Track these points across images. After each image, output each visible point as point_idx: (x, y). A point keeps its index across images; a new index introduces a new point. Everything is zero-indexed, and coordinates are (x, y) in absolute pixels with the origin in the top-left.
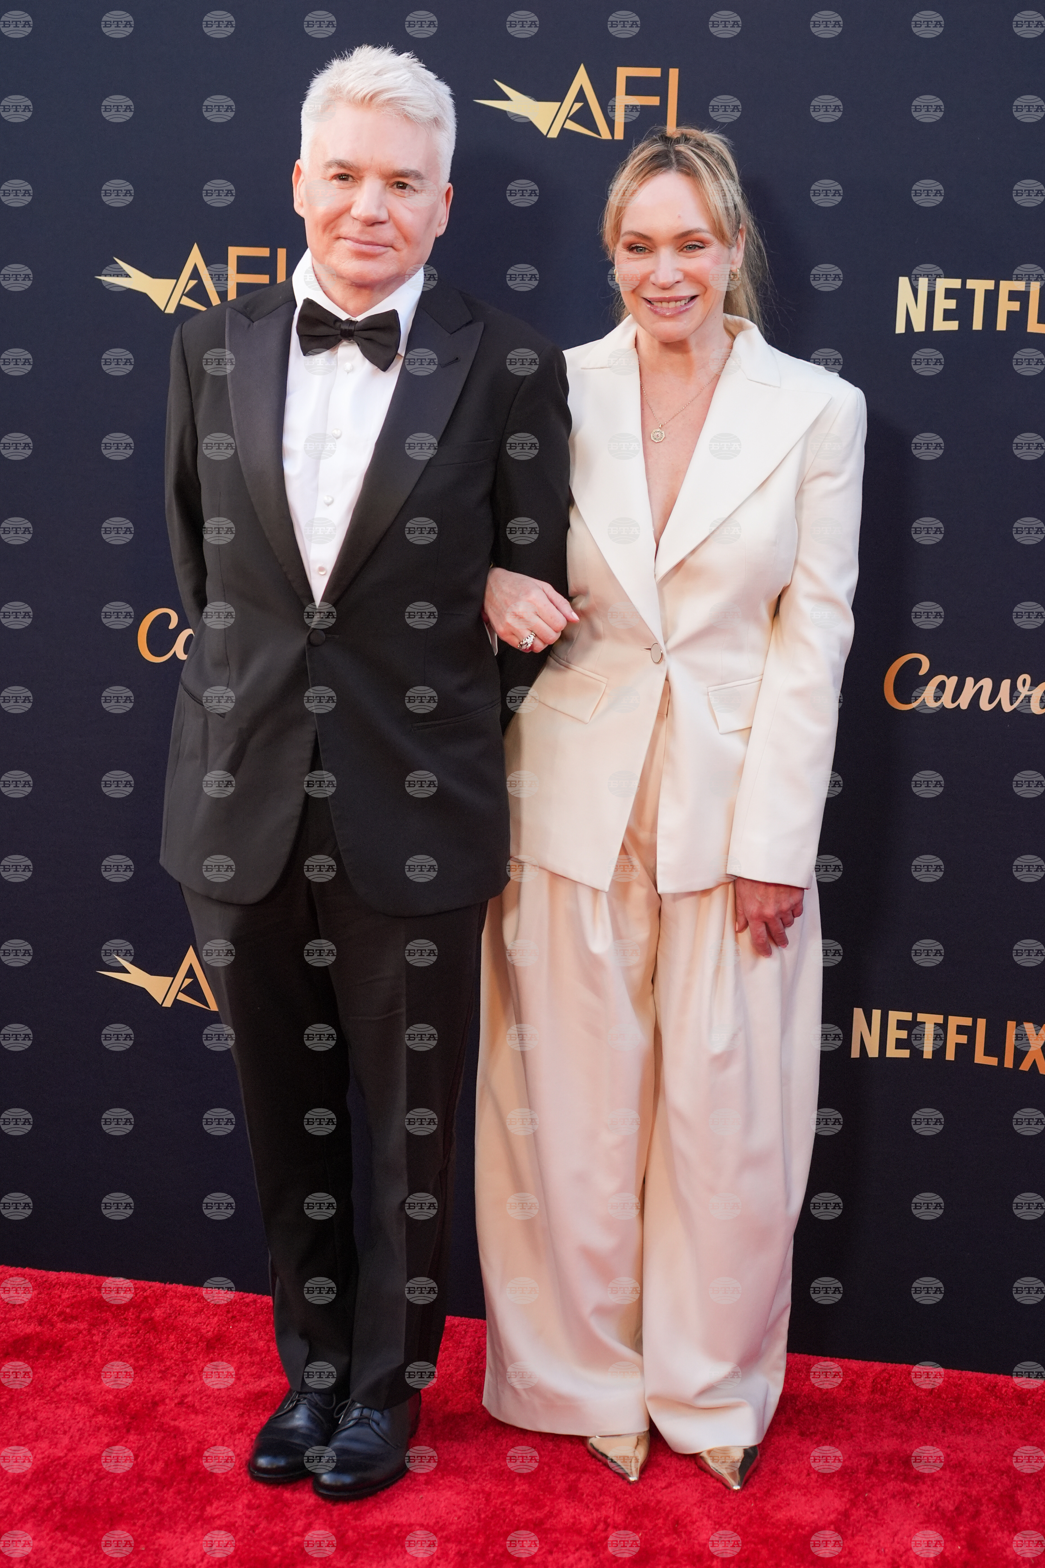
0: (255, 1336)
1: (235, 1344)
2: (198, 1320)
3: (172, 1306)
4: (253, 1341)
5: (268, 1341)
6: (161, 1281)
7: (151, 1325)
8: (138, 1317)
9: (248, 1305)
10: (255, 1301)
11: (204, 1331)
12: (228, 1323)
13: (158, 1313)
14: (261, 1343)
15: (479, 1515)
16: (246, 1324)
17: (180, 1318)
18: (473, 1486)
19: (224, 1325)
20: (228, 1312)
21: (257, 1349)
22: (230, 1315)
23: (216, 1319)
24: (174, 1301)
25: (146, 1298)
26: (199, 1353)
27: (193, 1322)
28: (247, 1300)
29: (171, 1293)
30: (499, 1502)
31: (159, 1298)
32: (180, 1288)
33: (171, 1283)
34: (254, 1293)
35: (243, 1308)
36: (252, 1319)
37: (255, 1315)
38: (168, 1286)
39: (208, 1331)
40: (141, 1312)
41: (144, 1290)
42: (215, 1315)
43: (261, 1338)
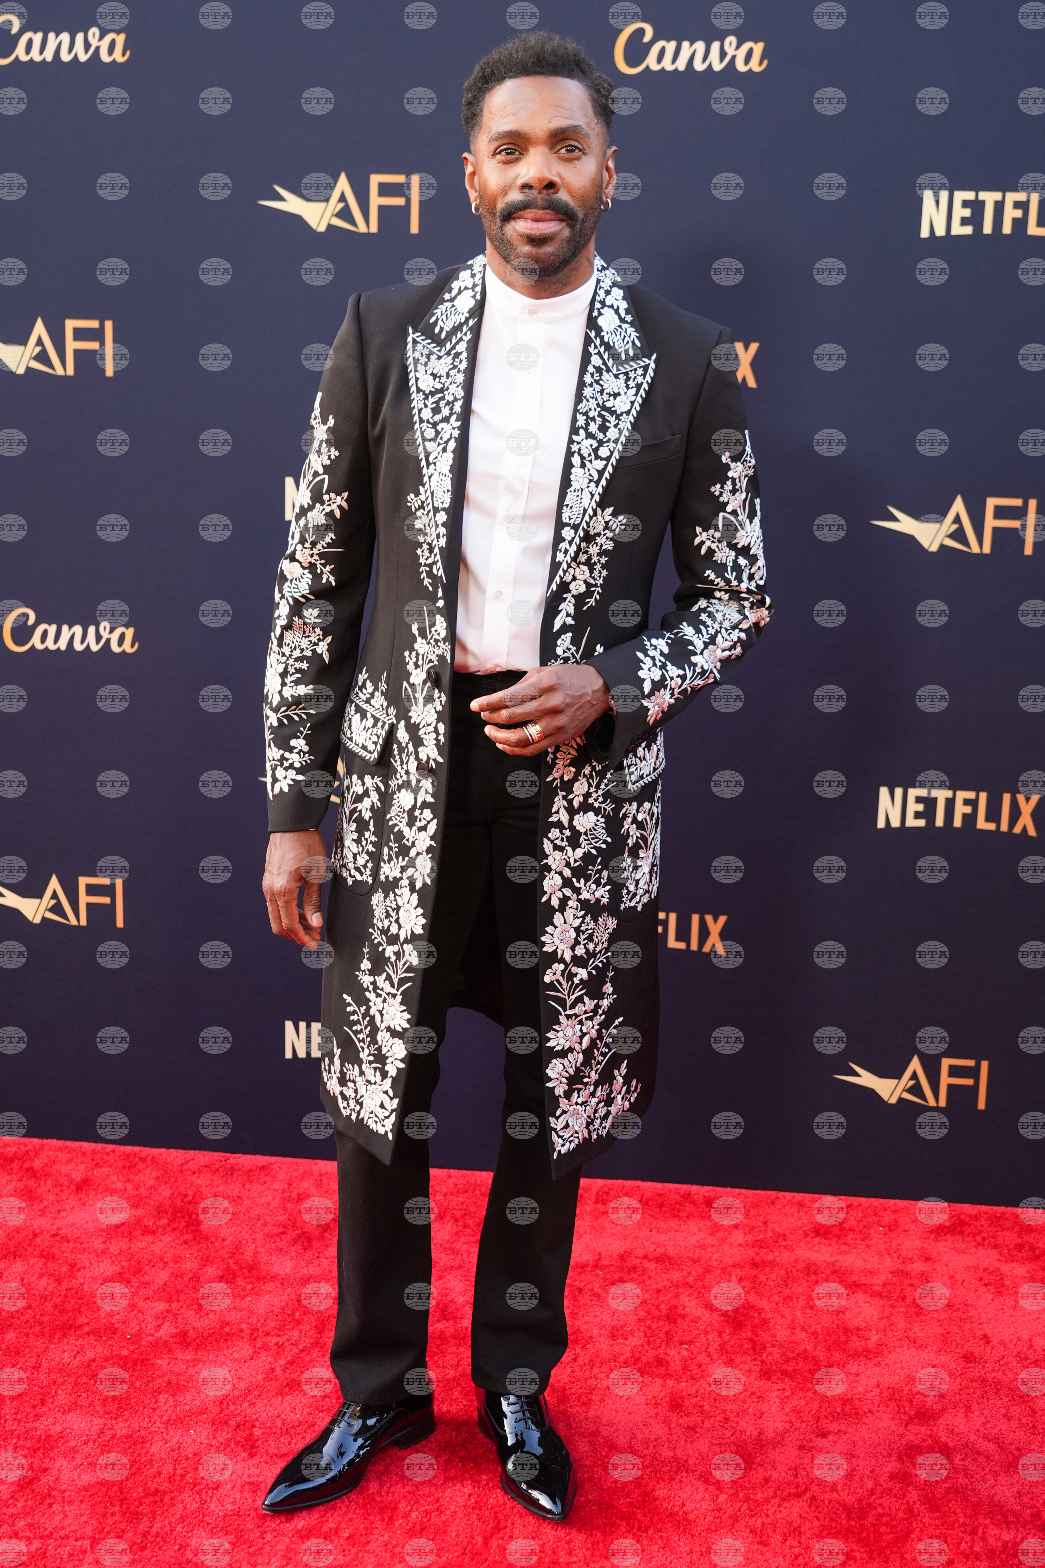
0: (114, 1178)
2: (69, 1167)
3: (48, 1157)
4: (113, 1183)
7: (32, 1173)
8: (22, 1167)
9: (108, 1154)
10: (114, 1151)
11: (73, 1176)
12: (93, 1169)
13: (37, 1164)
14: (120, 1184)
16: (107, 1169)
17: (55, 1166)
19: (89, 1171)
20: (93, 1160)
21: (116, 1189)
22: (94, 1163)
23: (83, 1166)
24: (50, 1153)
25: (27, 1152)
26: (70, 1194)
27: (65, 1169)
28: (108, 1150)
29: (47, 1147)
31: (38, 1152)
32: (54, 1142)
33: (47, 1138)
35: (105, 1157)
36: (111, 1166)
37: (115, 1161)
38: (45, 1141)
39: (77, 1177)
40: (24, 1163)
41: (26, 1145)
43: (119, 1180)
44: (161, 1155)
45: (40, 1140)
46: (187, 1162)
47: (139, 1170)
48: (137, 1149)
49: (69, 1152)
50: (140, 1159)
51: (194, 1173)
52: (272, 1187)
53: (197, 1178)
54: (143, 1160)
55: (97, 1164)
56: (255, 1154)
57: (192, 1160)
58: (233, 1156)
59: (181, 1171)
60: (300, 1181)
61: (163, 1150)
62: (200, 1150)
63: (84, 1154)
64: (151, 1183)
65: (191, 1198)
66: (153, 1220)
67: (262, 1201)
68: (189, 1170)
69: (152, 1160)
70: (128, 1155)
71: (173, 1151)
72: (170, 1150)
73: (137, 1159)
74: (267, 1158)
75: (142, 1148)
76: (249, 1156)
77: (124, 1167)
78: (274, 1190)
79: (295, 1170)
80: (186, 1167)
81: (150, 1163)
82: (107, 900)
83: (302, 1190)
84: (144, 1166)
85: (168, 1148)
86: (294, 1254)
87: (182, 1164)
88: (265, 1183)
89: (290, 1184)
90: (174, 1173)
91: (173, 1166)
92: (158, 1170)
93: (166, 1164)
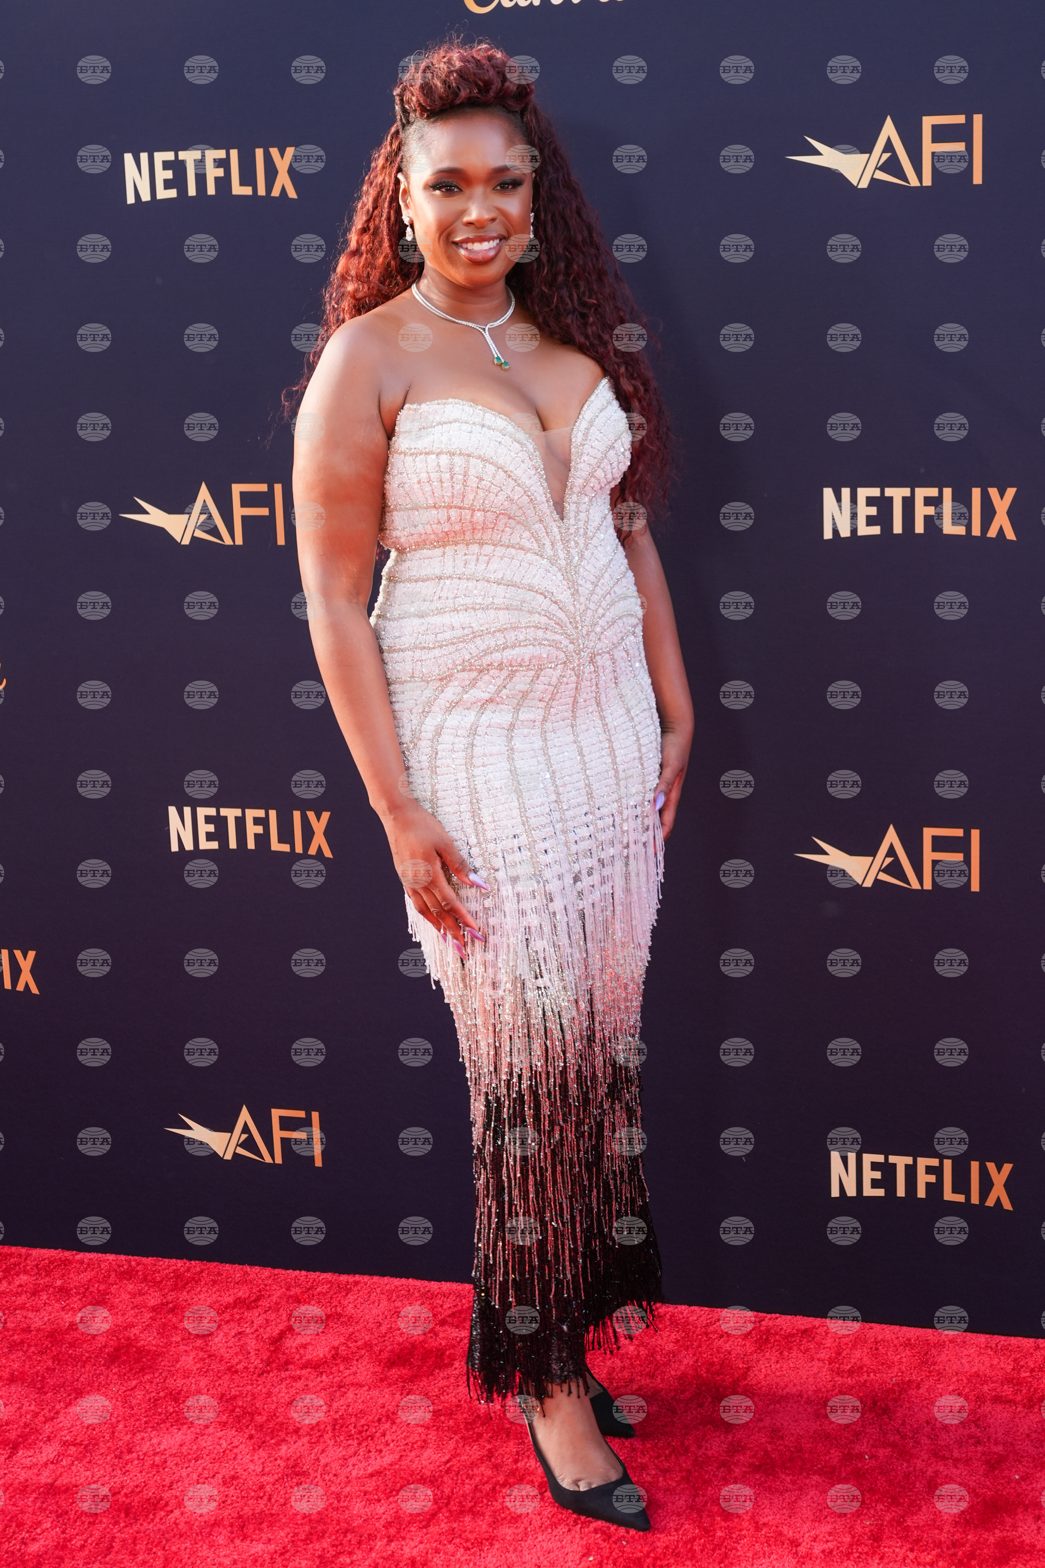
44: (682, 1313)
46: (711, 1324)
56: (796, 1315)
58: (769, 1316)
59: (706, 1334)
60: (851, 1349)
61: (683, 1307)
64: (671, 1346)
65: (718, 1367)
69: (670, 1319)
71: (696, 1308)
72: (693, 1308)
74: (810, 1319)
76: (789, 1317)
80: (711, 1328)
85: (690, 1305)
87: (707, 1325)
88: (808, 1350)
89: (839, 1354)
90: (697, 1335)
91: (696, 1327)
92: (678, 1332)
93: (688, 1325)
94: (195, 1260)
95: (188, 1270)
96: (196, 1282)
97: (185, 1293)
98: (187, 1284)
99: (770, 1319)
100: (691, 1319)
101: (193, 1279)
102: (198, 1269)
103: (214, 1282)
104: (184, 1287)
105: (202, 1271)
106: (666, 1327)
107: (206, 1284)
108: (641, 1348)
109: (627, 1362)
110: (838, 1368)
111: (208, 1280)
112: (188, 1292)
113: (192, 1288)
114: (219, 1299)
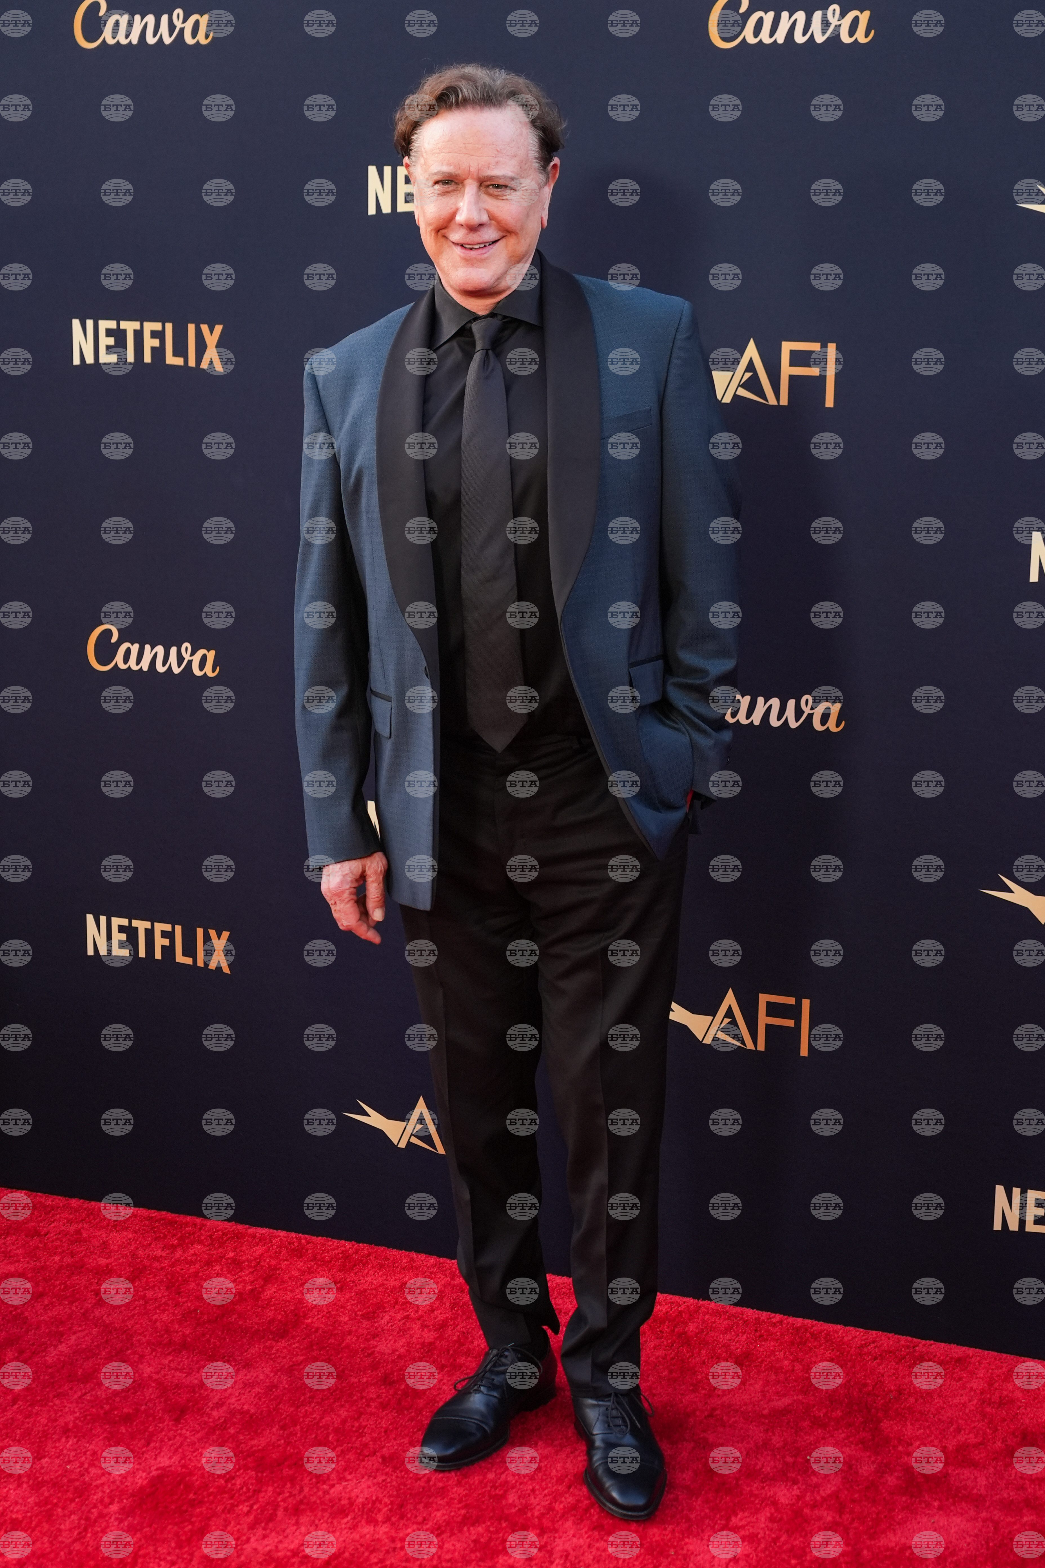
0: (780, 1355)
1: (762, 1362)
2: (728, 1336)
3: (704, 1321)
4: (778, 1360)
5: (793, 1361)
6: (694, 1298)
8: (673, 1331)
9: (774, 1325)
10: (781, 1322)
11: (733, 1347)
12: (755, 1341)
13: (691, 1328)
14: (786, 1362)
15: (987, 1543)
16: (772, 1343)
17: (712, 1334)
18: (984, 1514)
19: (751, 1343)
20: (756, 1331)
21: (782, 1367)
22: (758, 1334)
23: (745, 1336)
24: (706, 1317)
25: (680, 1312)
27: (724, 1339)
28: (774, 1320)
29: (703, 1309)
30: (1006, 1531)
31: (692, 1314)
34: (780, 1314)
35: (771, 1328)
36: (777, 1340)
37: (782, 1334)
38: (701, 1302)
39: (738, 1348)
41: (679, 1305)
42: (743, 1333)
43: (786, 1358)
44: (837, 1332)
45: (696, 1301)
46: (867, 1344)
47: (811, 1349)
48: (808, 1321)
49: (729, 1318)
50: (812, 1334)
51: (875, 1358)
52: (968, 1385)
53: (879, 1365)
54: (815, 1336)
55: (761, 1336)
56: (950, 1343)
57: (873, 1342)
58: (923, 1342)
59: (861, 1354)
60: (1003, 1381)
61: (839, 1327)
62: (883, 1331)
63: (746, 1322)
65: (870, 1388)
66: (824, 1411)
67: (956, 1401)
68: (869, 1353)
69: (826, 1337)
70: (798, 1329)
71: (852, 1328)
72: (848, 1328)
73: (808, 1335)
74: (964, 1348)
75: (815, 1322)
76: (943, 1345)
77: (792, 1343)
78: (971, 1389)
79: (998, 1368)
80: (866, 1350)
81: (823, 1341)
82: (790, 1023)
83: (1005, 1393)
84: (816, 1343)
85: (846, 1325)
86: (991, 1470)
87: (862, 1346)
88: (960, 1379)
89: (991, 1384)
90: (852, 1355)
91: (851, 1347)
92: (833, 1350)
93: (843, 1344)
94: (364, 1243)
95: (356, 1252)
96: (364, 1265)
97: (352, 1274)
98: (355, 1265)
99: (924, 1345)
100: (846, 1339)
101: (361, 1261)
102: (366, 1252)
103: (382, 1266)
104: (352, 1268)
105: (369, 1254)
106: (821, 1345)
107: (373, 1267)
108: (796, 1364)
109: (782, 1377)
110: (990, 1399)
111: (375, 1263)
112: (355, 1274)
113: (360, 1270)
114: (385, 1282)
